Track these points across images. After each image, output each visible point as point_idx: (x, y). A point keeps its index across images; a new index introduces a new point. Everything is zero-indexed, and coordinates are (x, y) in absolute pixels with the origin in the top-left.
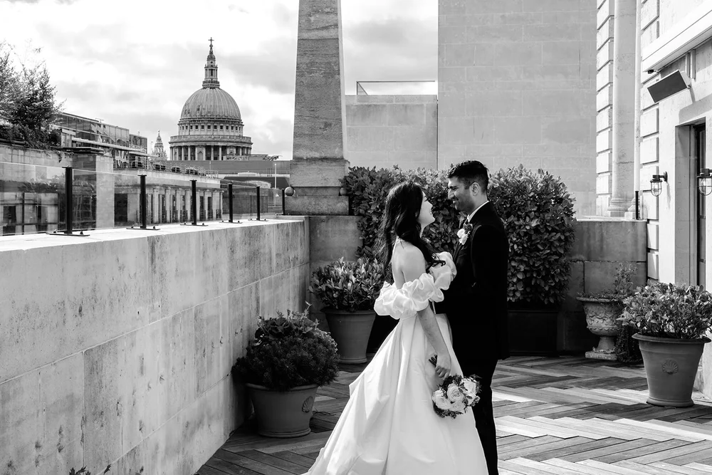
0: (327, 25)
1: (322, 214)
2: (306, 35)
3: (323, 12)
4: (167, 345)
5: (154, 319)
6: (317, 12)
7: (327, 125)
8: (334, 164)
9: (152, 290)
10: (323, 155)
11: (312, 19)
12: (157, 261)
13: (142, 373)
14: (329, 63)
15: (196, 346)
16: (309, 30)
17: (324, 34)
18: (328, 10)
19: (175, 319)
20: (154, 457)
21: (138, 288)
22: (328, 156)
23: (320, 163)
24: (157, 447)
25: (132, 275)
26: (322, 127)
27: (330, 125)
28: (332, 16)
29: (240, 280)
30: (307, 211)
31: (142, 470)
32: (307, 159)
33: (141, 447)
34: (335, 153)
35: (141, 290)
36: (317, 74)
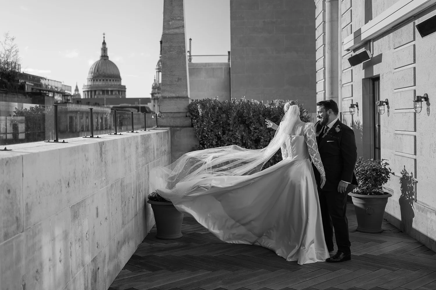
0: (178, 26)
1: (177, 127)
2: (167, 32)
3: (176, 20)
4: (108, 201)
5: (102, 187)
6: (173, 19)
7: (179, 79)
8: (183, 100)
9: (101, 171)
10: (177, 95)
11: (170, 23)
12: (103, 155)
13: (97, 216)
14: (180, 46)
15: (122, 200)
16: (169, 29)
17: (177, 31)
18: (179, 18)
19: (112, 186)
20: (104, 261)
21: (95, 171)
22: (180, 95)
23: (176, 99)
24: (105, 257)
25: (92, 164)
26: (177, 80)
27: (181, 79)
28: (181, 21)
29: (140, 163)
30: (169, 125)
31: (99, 269)
32: (169, 98)
33: (98, 256)
34: (183, 94)
35: (96, 172)
36: (173, 52)
